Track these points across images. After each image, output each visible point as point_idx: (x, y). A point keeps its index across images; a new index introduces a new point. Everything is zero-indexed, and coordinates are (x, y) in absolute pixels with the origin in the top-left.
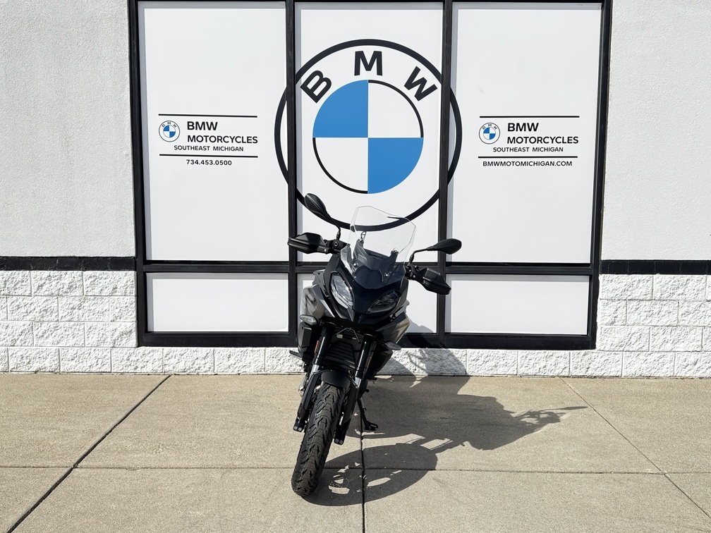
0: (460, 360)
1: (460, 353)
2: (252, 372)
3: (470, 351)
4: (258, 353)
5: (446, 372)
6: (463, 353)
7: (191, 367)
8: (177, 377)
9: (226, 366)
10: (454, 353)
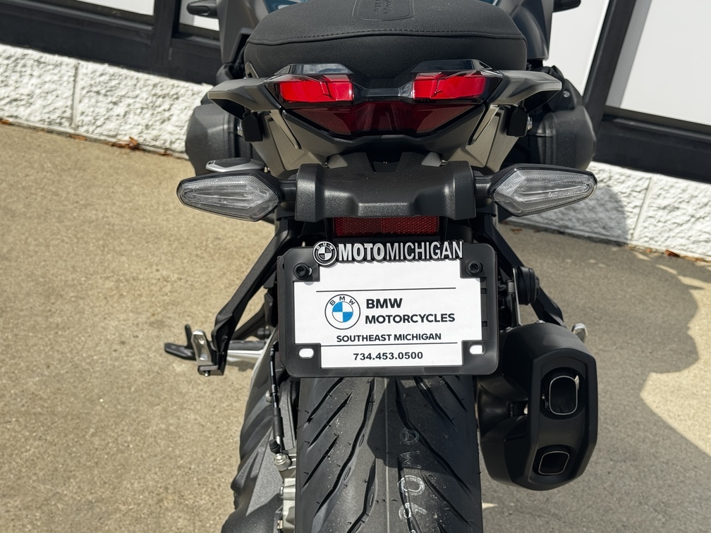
0: (624, 200)
1: (631, 183)
2: (35, 120)
3: (660, 181)
4: (56, 71)
5: (577, 224)
6: (640, 183)
10: (612, 179)
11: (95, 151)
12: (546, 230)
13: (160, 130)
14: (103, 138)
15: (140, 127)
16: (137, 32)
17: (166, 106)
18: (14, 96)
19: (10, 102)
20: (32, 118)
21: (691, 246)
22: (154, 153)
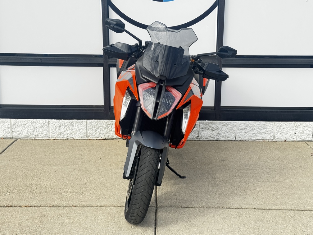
0: (231, 129)
1: (231, 124)
3: (239, 122)
4: (81, 124)
5: (221, 138)
6: (234, 124)
7: (32, 133)
8: (22, 141)
9: (58, 133)
10: (227, 124)
11: (94, 141)
12: (213, 140)
13: (110, 133)
14: (95, 138)
16: (101, 110)
17: (110, 127)
18: (71, 132)
20: (77, 137)
21: (251, 138)
22: (109, 140)
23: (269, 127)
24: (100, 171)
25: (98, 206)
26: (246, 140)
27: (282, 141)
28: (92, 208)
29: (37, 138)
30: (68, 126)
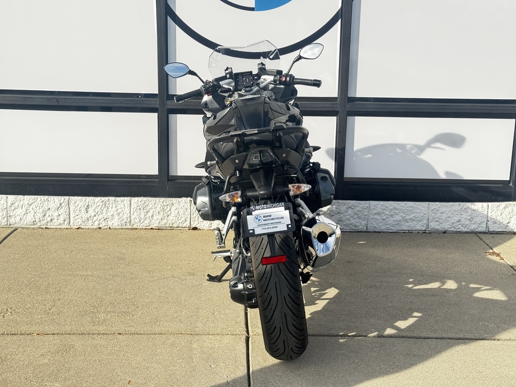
0: (360, 213)
1: (361, 206)
3: (372, 203)
4: (122, 203)
6: (364, 205)
7: (41, 219)
8: (25, 230)
9: (84, 219)
10: (353, 205)
11: (143, 232)
13: (167, 220)
14: (144, 227)
15: (159, 220)
16: (153, 182)
17: (169, 209)
18: (106, 217)
19: (105, 220)
20: (114, 225)
21: (391, 227)
23: (419, 211)
24: (155, 278)
25: (155, 334)
26: (384, 231)
27: (439, 233)
28: (145, 337)
29: (50, 227)
30: (100, 207)
